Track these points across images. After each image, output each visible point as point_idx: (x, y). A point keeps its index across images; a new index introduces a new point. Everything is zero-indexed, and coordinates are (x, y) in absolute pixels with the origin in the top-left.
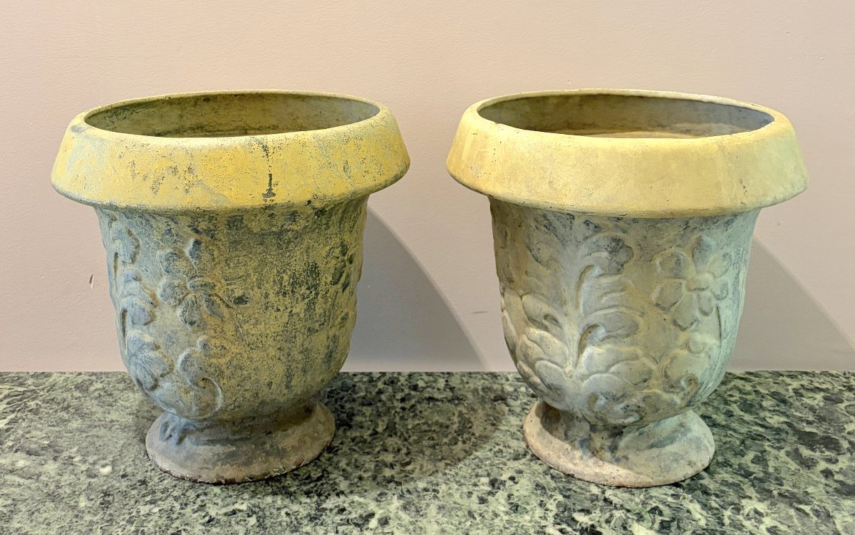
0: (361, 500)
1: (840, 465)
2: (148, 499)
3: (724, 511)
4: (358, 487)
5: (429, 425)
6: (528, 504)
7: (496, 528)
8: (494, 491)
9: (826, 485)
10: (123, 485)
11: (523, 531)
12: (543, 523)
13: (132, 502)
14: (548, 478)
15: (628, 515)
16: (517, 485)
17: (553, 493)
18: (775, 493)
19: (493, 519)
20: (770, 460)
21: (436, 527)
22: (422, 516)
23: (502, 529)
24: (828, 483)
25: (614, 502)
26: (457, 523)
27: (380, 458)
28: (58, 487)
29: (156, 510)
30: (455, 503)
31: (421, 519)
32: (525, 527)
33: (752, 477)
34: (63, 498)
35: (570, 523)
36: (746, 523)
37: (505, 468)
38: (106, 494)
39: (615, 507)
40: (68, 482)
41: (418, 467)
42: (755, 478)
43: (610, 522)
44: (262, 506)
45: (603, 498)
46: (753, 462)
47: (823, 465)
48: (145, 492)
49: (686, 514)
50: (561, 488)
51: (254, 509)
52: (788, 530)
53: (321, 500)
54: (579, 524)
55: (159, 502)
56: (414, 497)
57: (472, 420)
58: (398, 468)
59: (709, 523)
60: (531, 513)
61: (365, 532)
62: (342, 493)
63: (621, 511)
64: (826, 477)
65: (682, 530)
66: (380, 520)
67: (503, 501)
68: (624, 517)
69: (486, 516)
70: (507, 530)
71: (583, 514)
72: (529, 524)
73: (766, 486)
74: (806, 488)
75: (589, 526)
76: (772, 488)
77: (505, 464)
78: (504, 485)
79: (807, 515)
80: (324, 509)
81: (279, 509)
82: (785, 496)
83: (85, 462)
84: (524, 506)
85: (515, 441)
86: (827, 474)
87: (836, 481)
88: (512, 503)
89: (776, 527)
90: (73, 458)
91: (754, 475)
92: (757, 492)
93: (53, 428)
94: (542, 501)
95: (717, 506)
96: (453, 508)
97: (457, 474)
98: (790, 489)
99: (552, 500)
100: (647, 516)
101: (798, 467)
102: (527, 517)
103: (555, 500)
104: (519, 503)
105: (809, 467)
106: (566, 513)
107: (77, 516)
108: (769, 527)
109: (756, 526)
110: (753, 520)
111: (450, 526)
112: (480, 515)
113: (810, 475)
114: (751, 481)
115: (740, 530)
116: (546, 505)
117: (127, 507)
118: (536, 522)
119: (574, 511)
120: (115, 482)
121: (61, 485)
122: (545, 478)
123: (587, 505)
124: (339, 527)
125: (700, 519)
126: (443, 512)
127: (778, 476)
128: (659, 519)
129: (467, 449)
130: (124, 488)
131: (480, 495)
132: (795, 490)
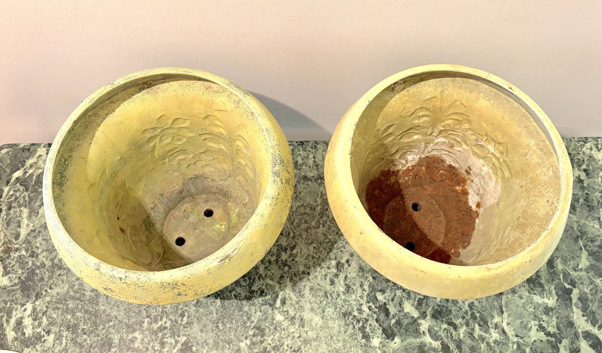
0: (271, 283)
6: (355, 285)
7: (338, 306)
8: (338, 273)
11: (351, 309)
12: (361, 302)
16: (350, 268)
19: (337, 299)
22: (302, 296)
23: (341, 307)
26: (319, 302)
30: (318, 285)
31: (301, 299)
32: (352, 306)
35: (374, 302)
43: (394, 300)
54: (378, 302)
60: (355, 293)
63: (400, 291)
65: (428, 307)
67: (342, 283)
68: (401, 296)
69: (333, 296)
70: (343, 309)
71: (381, 294)
72: (354, 303)
75: (383, 303)
78: (343, 268)
84: (352, 287)
88: (347, 284)
94: (362, 283)
96: (317, 290)
99: (367, 281)
102: (354, 297)
104: (350, 284)
106: (373, 293)
112: (331, 295)
116: (363, 286)
118: (358, 301)
119: (377, 291)
126: (312, 293)
131: (331, 277)
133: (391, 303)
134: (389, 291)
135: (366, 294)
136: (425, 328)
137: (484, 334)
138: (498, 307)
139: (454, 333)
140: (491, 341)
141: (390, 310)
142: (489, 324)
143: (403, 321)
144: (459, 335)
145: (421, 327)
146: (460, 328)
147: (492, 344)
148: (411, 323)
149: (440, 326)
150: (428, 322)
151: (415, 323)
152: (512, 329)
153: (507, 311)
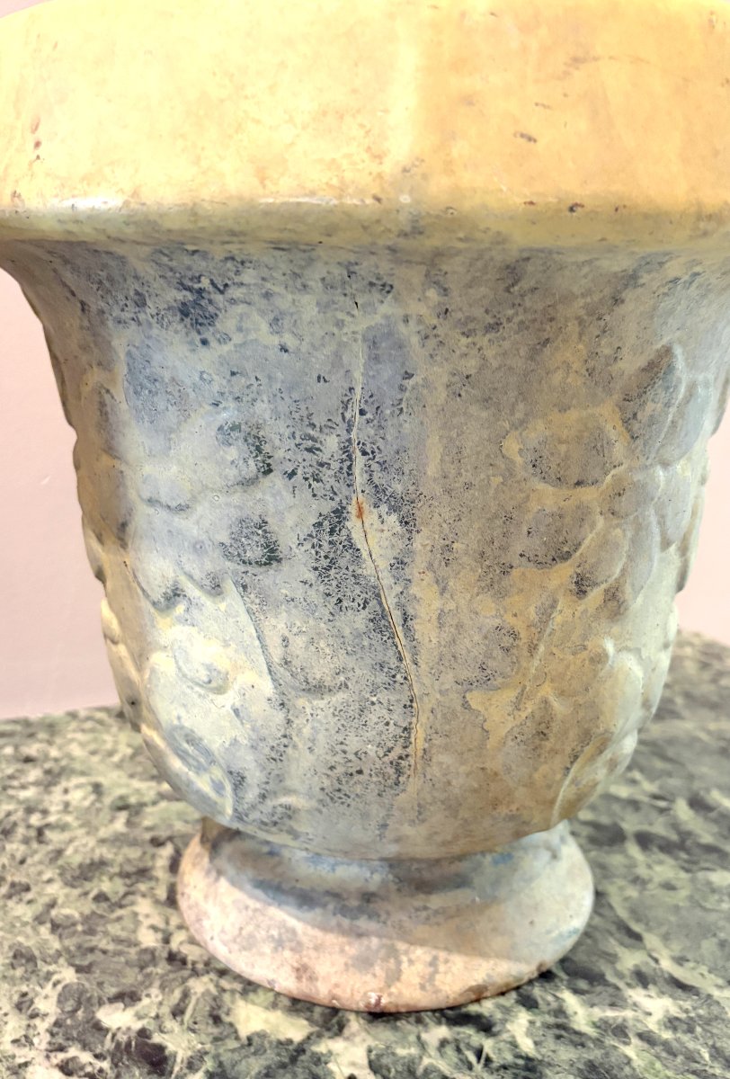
12: (22, 1055)
14: (45, 930)
15: (224, 983)
17: (52, 968)
25: (190, 958)
35: (90, 1039)
43: (182, 1012)
45: (165, 955)
50: (72, 948)
54: (109, 1036)
63: (205, 979)
68: (214, 991)
71: (120, 1006)
75: (133, 1035)
94: (24, 995)
99: (50, 985)
103: (55, 985)
106: (80, 1013)
116: (32, 1002)
119: (101, 1003)
122: (38, 933)
123: (131, 978)
133: (170, 1024)
134: (154, 991)
135: (42, 1026)
136: (353, 1064)
137: (610, 1014)
138: (613, 928)
139: (488, 1045)
140: (652, 1024)
141: (171, 1047)
142: (610, 978)
143: (242, 1067)
144: (514, 1045)
145: (332, 1066)
146: (504, 1021)
147: (667, 1035)
148: (283, 1066)
149: (419, 1038)
150: (357, 1039)
151: (303, 1058)
152: (704, 969)
153: (649, 929)
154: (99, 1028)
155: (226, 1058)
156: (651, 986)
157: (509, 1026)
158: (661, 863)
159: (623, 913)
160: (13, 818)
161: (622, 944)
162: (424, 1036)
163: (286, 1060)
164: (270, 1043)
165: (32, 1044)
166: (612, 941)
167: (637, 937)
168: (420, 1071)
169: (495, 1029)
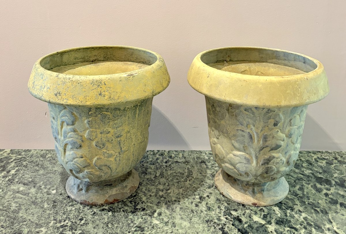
0: (151, 205)
1: (331, 191)
2: (70, 204)
3: (287, 210)
4: (150, 199)
5: (176, 173)
6: (214, 207)
7: (202, 217)
8: (201, 201)
9: (326, 200)
10: (61, 198)
11: (212, 218)
12: (220, 215)
13: (64, 205)
14: (222, 196)
15: (252, 212)
16: (210, 199)
17: (223, 203)
18: (307, 203)
19: (201, 213)
20: (305, 189)
21: (179, 216)
22: (174, 212)
23: (204, 217)
24: (326, 199)
26: (187, 215)
27: (158, 187)
28: (36, 199)
29: (74, 209)
30: (186, 206)
31: (173, 213)
32: (213, 217)
33: (298, 196)
34: (38, 203)
36: (296, 216)
37: (205, 192)
38: (55, 202)
39: (247, 208)
40: (40, 197)
41: (172, 191)
42: (299, 196)
43: (244, 215)
44: (114, 207)
46: (298, 190)
47: (325, 191)
48: (69, 201)
49: (273, 212)
50: (226, 200)
51: (110, 208)
52: (311, 218)
53: (136, 205)
54: (233, 215)
55: (75, 206)
56: (171, 204)
57: (193, 171)
58: (164, 191)
59: (282, 215)
60: (215, 211)
61: (153, 218)
62: (144, 202)
63: (249, 210)
64: (326, 196)
65: (272, 218)
66: (158, 214)
67: (204, 206)
68: (250, 213)
69: (198, 212)
70: (206, 218)
71: (234, 211)
72: (214, 216)
73: (303, 200)
74: (318, 201)
75: (237, 216)
76: (306, 201)
77: (205, 190)
78: (205, 199)
79: (318, 212)
80: (137, 209)
81: (120, 209)
82: (310, 204)
83: (46, 188)
84: (212, 208)
85: (209, 180)
86: (326, 195)
87: (330, 198)
88: (208, 207)
89: (306, 217)
90: (41, 186)
91: (299, 195)
92: (300, 202)
93: (33, 174)
94: (219, 206)
95: (285, 208)
96: (185, 209)
97: (187, 194)
98: (312, 201)
99: (223, 205)
100: (258, 212)
101: (315, 192)
102: (213, 213)
104: (211, 207)
105: (319, 192)
106: (228, 211)
107: (44, 211)
108: (304, 217)
109: (299, 217)
110: (298, 214)
111: (185, 216)
112: (196, 211)
113: (320, 195)
114: (297, 198)
115: (293, 218)
117: (62, 207)
118: (217, 215)
119: (231, 210)
120: (57, 197)
121: (37, 198)
122: (220, 196)
123: (236, 207)
124: (143, 216)
125: (278, 214)
126: (182, 210)
127: (308, 196)
128: (263, 213)
129: (191, 183)
130: (61, 199)
131: (196, 203)
132: (314, 202)
133: (242, 216)
134: (240, 210)
135: (222, 211)
136: (272, 230)
138: (327, 220)
141: (242, 220)
142: (323, 228)
145: (268, 229)
146: (300, 230)
149: (284, 229)
150: (273, 226)
151: (264, 226)
152: (342, 231)
153: (334, 221)
154: (231, 214)
155: (251, 223)
156: (330, 231)
157: (300, 231)
158: (343, 210)
159: (330, 218)
160: (214, 173)
161: (328, 223)
162: (285, 229)
163: (261, 226)
164: (259, 223)
165: (221, 214)
166: (326, 222)
167: (331, 222)
168: (283, 233)
169: (298, 231)
